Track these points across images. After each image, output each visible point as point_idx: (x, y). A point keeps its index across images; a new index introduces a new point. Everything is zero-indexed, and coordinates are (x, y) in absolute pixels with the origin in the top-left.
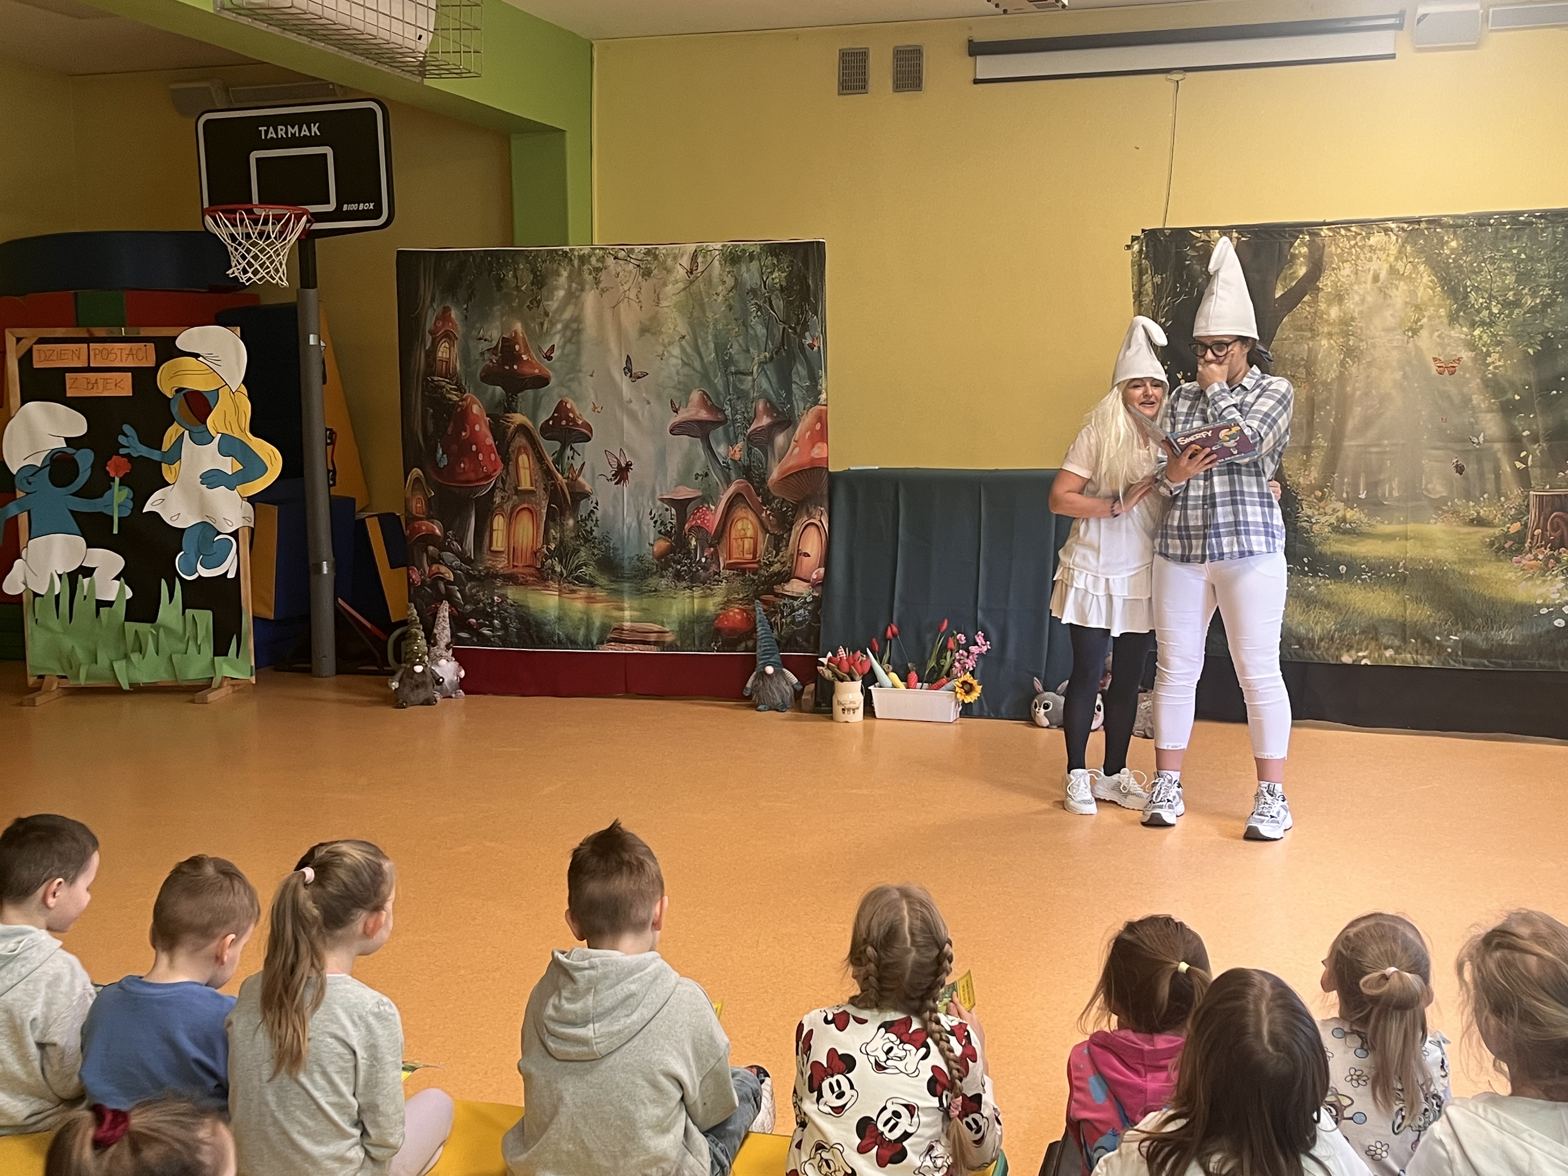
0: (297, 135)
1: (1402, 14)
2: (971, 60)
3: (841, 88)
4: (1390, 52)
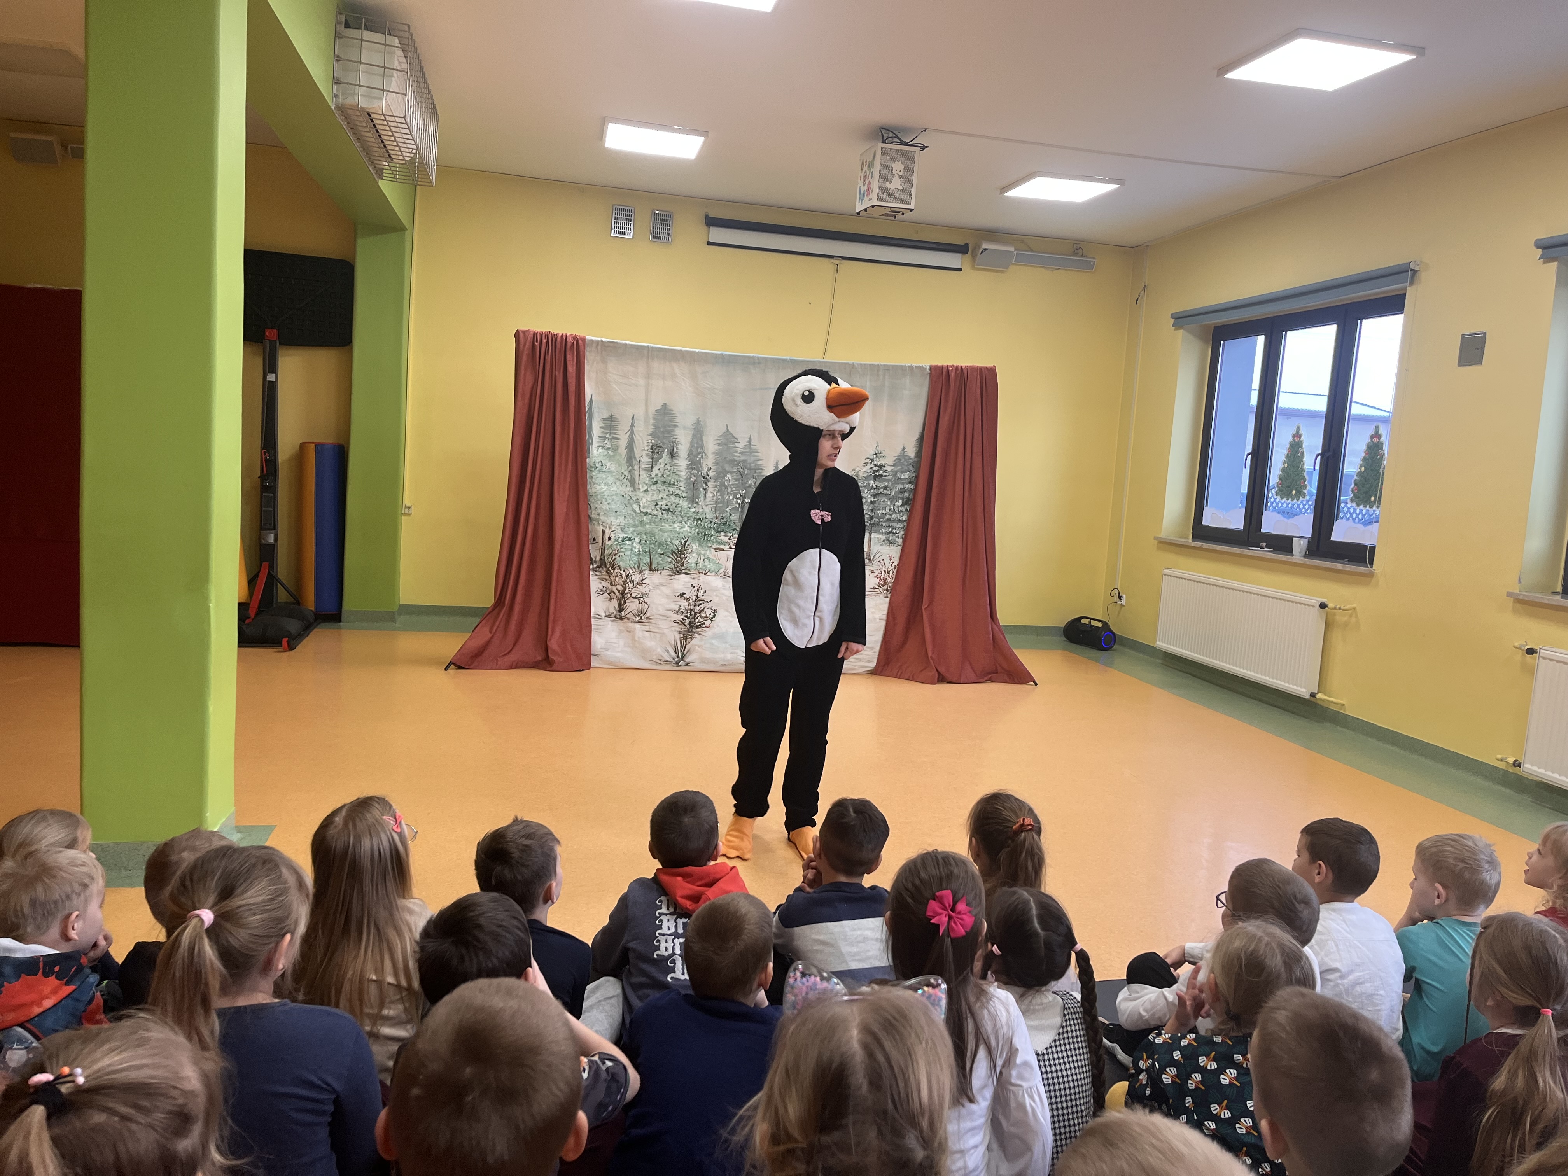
1: (967, 245)
2: (706, 228)
3: (613, 231)
4: (959, 267)
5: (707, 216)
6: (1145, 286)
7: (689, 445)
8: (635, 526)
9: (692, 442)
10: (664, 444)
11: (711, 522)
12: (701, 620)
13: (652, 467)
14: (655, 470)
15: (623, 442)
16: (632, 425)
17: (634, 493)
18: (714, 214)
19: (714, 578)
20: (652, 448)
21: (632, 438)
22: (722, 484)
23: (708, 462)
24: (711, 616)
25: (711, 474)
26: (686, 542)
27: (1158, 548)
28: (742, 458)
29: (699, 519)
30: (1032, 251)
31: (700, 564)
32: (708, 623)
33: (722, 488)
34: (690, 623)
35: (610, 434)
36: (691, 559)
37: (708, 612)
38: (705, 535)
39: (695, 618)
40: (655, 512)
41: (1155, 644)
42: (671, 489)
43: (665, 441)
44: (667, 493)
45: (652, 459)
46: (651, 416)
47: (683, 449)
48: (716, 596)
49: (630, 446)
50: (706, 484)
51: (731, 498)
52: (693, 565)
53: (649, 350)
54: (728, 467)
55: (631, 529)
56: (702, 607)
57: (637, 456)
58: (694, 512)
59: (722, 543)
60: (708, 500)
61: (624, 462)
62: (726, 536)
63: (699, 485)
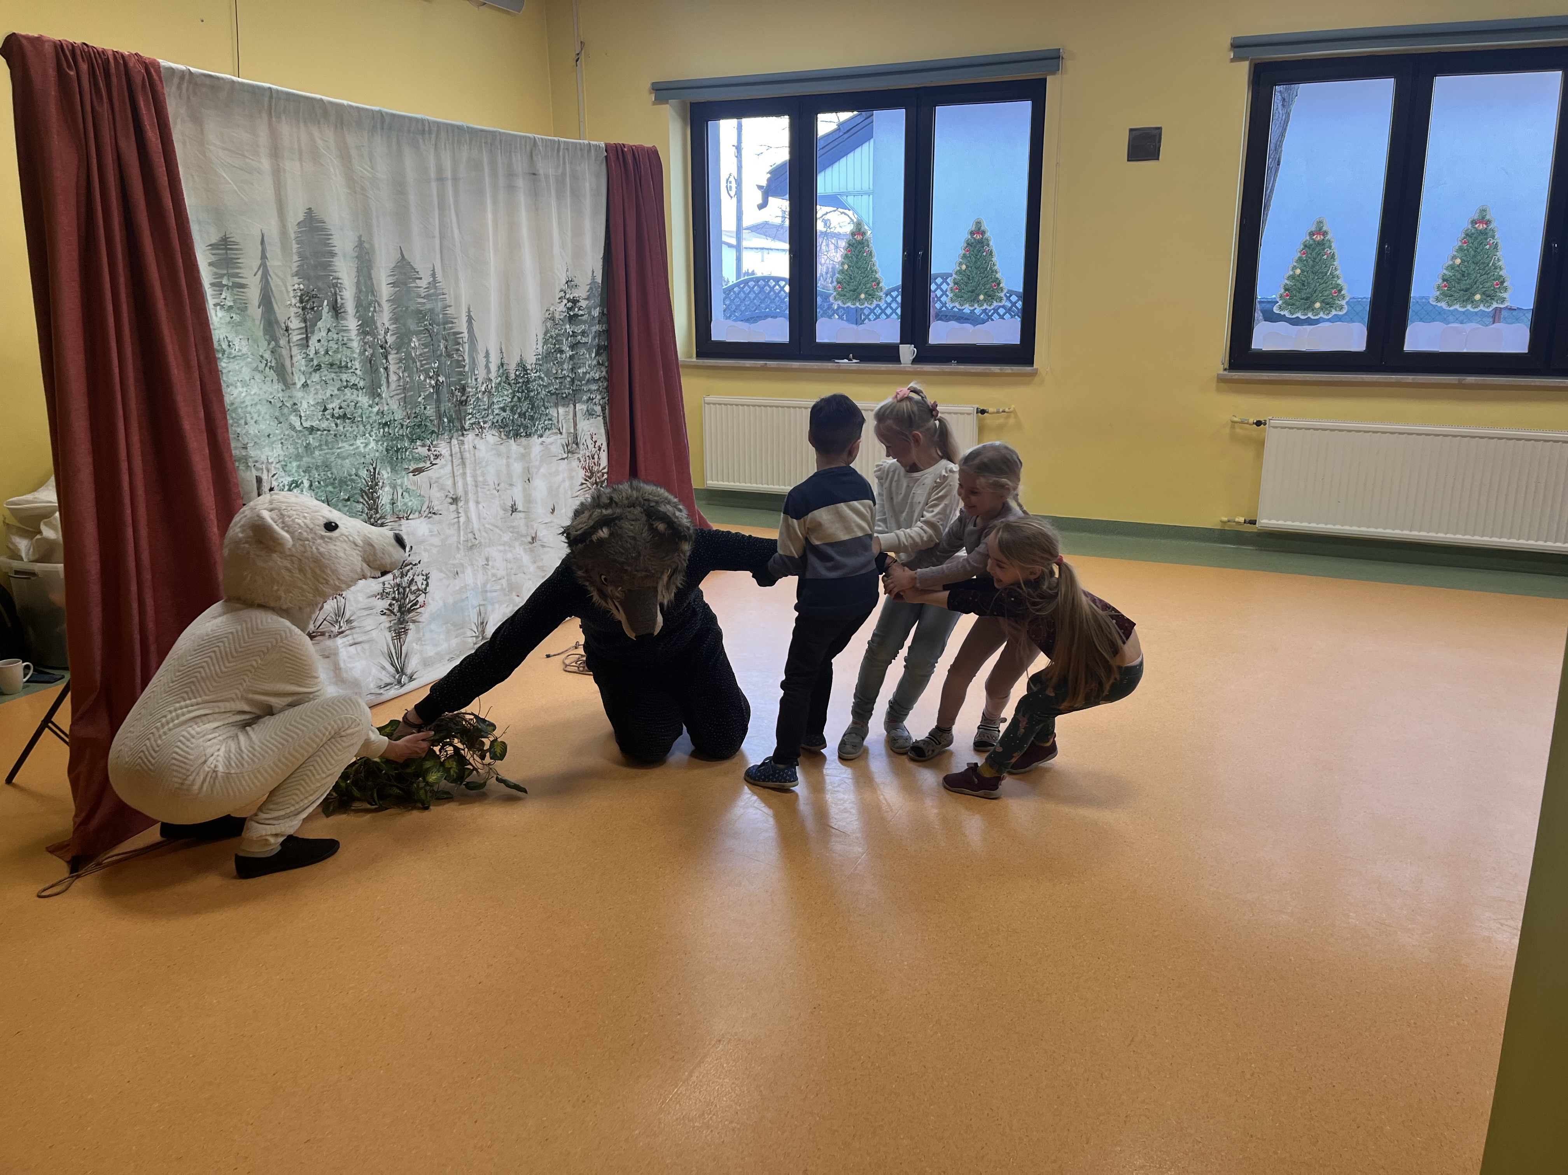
6: (582, 42)
7: (354, 288)
8: (298, 457)
9: (358, 284)
10: (319, 290)
11: (402, 426)
12: (412, 597)
13: (307, 339)
14: (313, 341)
15: (254, 294)
16: (264, 257)
17: (287, 393)
19: (418, 521)
20: (301, 301)
21: (267, 282)
22: (408, 355)
23: (384, 318)
24: (424, 587)
25: (391, 339)
26: (375, 469)
28: (428, 306)
29: (386, 424)
31: (399, 504)
32: (421, 599)
33: (407, 364)
34: (400, 607)
35: (230, 276)
36: (385, 496)
37: (419, 579)
38: (398, 450)
39: (405, 597)
40: (325, 424)
42: (344, 377)
43: (320, 284)
44: (338, 384)
45: (305, 321)
46: (293, 236)
47: (348, 297)
48: (425, 550)
49: (266, 300)
50: (386, 358)
51: (422, 378)
52: (388, 507)
53: (271, 97)
54: (412, 325)
55: (295, 464)
56: (410, 574)
57: (281, 318)
58: (377, 413)
59: (419, 459)
60: (393, 386)
61: (261, 333)
62: (423, 446)
63: (378, 363)
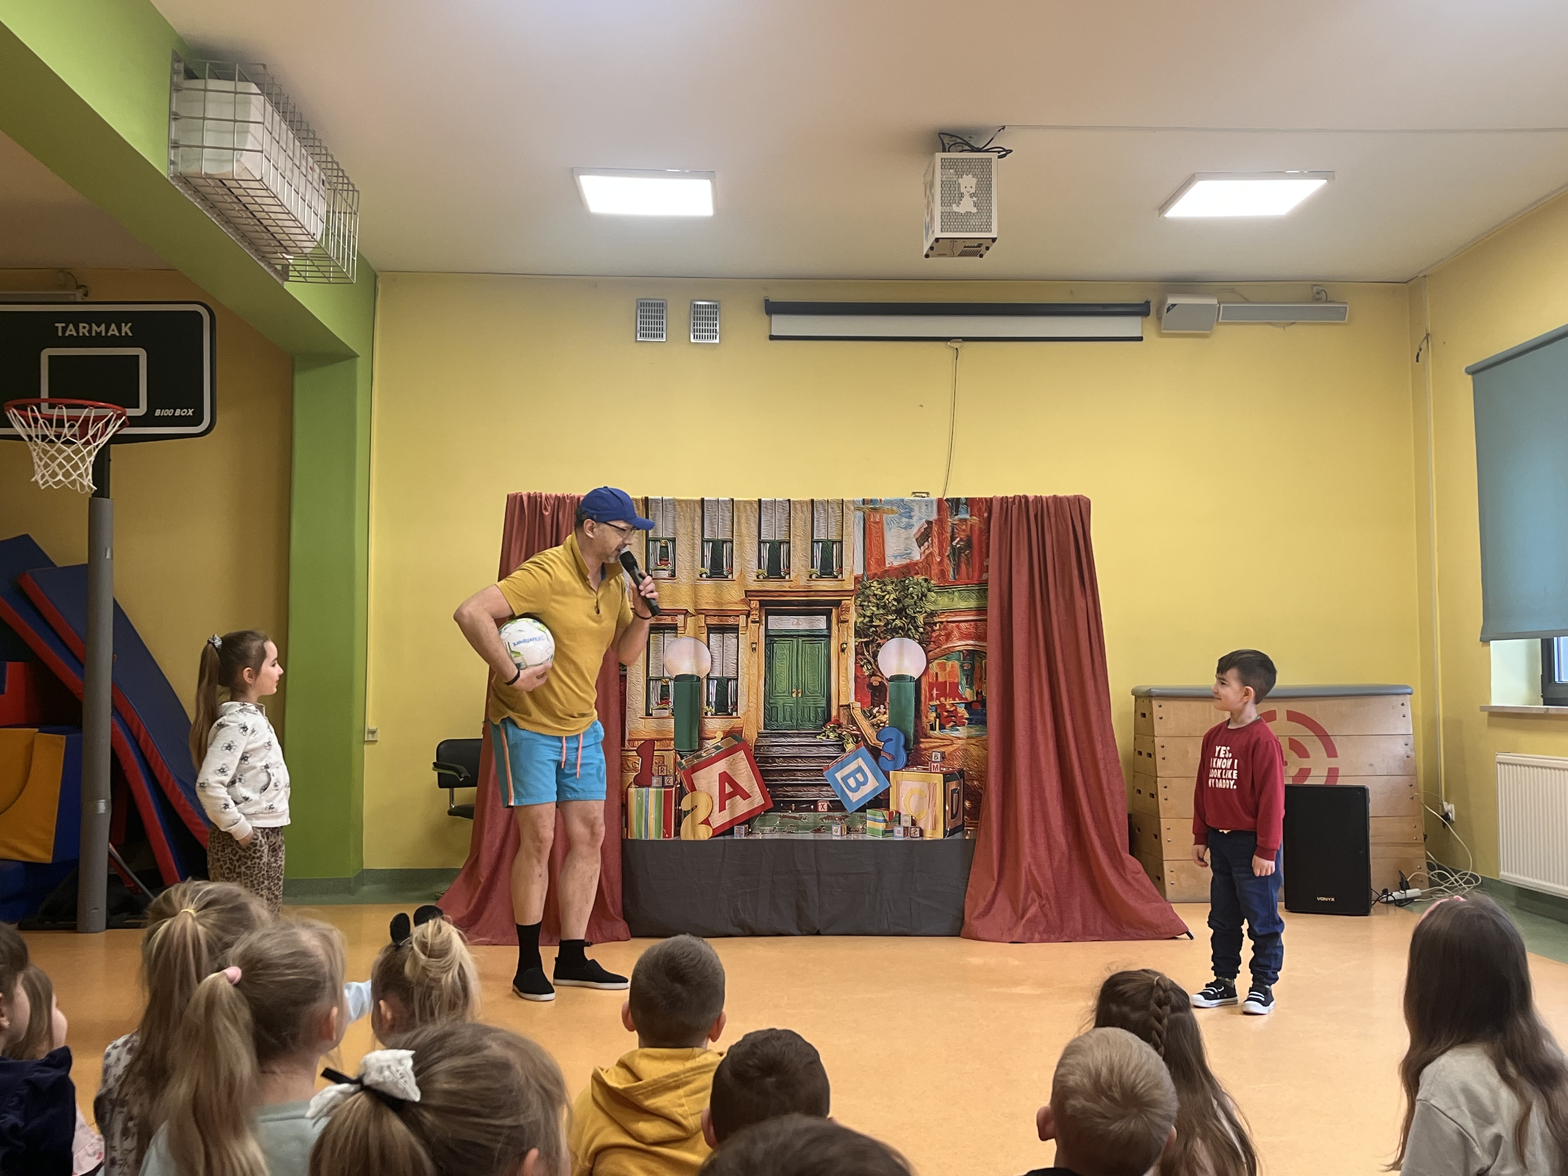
0: (103, 334)
1: (1148, 303)
2: (766, 317)
3: (639, 334)
4: (1139, 335)
5: (767, 301)
6: (1428, 335)
18: (779, 296)
27: (1490, 725)
30: (1248, 301)
41: (1498, 875)
